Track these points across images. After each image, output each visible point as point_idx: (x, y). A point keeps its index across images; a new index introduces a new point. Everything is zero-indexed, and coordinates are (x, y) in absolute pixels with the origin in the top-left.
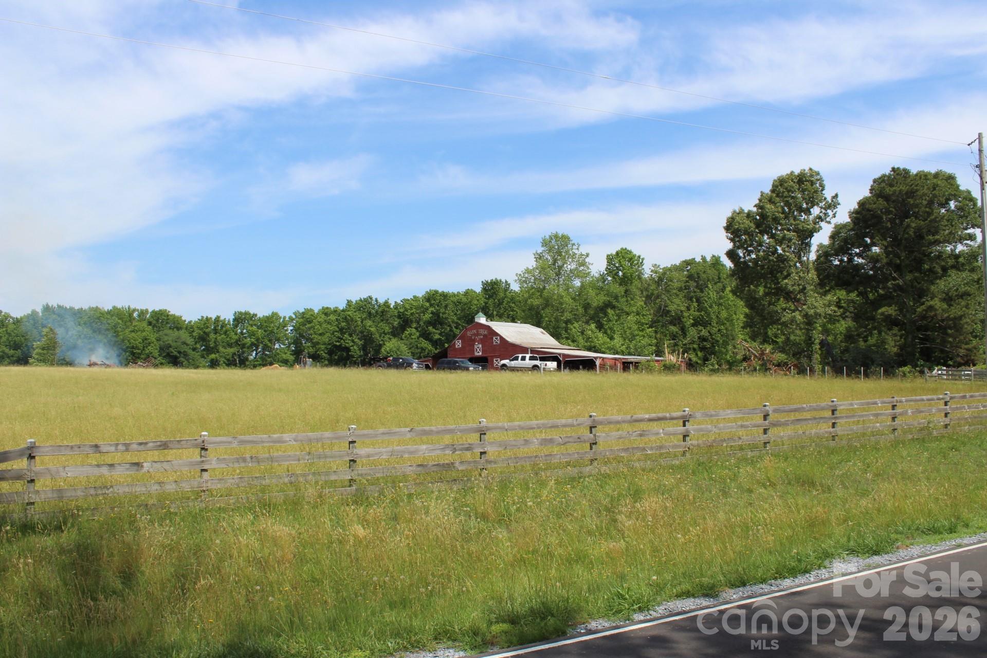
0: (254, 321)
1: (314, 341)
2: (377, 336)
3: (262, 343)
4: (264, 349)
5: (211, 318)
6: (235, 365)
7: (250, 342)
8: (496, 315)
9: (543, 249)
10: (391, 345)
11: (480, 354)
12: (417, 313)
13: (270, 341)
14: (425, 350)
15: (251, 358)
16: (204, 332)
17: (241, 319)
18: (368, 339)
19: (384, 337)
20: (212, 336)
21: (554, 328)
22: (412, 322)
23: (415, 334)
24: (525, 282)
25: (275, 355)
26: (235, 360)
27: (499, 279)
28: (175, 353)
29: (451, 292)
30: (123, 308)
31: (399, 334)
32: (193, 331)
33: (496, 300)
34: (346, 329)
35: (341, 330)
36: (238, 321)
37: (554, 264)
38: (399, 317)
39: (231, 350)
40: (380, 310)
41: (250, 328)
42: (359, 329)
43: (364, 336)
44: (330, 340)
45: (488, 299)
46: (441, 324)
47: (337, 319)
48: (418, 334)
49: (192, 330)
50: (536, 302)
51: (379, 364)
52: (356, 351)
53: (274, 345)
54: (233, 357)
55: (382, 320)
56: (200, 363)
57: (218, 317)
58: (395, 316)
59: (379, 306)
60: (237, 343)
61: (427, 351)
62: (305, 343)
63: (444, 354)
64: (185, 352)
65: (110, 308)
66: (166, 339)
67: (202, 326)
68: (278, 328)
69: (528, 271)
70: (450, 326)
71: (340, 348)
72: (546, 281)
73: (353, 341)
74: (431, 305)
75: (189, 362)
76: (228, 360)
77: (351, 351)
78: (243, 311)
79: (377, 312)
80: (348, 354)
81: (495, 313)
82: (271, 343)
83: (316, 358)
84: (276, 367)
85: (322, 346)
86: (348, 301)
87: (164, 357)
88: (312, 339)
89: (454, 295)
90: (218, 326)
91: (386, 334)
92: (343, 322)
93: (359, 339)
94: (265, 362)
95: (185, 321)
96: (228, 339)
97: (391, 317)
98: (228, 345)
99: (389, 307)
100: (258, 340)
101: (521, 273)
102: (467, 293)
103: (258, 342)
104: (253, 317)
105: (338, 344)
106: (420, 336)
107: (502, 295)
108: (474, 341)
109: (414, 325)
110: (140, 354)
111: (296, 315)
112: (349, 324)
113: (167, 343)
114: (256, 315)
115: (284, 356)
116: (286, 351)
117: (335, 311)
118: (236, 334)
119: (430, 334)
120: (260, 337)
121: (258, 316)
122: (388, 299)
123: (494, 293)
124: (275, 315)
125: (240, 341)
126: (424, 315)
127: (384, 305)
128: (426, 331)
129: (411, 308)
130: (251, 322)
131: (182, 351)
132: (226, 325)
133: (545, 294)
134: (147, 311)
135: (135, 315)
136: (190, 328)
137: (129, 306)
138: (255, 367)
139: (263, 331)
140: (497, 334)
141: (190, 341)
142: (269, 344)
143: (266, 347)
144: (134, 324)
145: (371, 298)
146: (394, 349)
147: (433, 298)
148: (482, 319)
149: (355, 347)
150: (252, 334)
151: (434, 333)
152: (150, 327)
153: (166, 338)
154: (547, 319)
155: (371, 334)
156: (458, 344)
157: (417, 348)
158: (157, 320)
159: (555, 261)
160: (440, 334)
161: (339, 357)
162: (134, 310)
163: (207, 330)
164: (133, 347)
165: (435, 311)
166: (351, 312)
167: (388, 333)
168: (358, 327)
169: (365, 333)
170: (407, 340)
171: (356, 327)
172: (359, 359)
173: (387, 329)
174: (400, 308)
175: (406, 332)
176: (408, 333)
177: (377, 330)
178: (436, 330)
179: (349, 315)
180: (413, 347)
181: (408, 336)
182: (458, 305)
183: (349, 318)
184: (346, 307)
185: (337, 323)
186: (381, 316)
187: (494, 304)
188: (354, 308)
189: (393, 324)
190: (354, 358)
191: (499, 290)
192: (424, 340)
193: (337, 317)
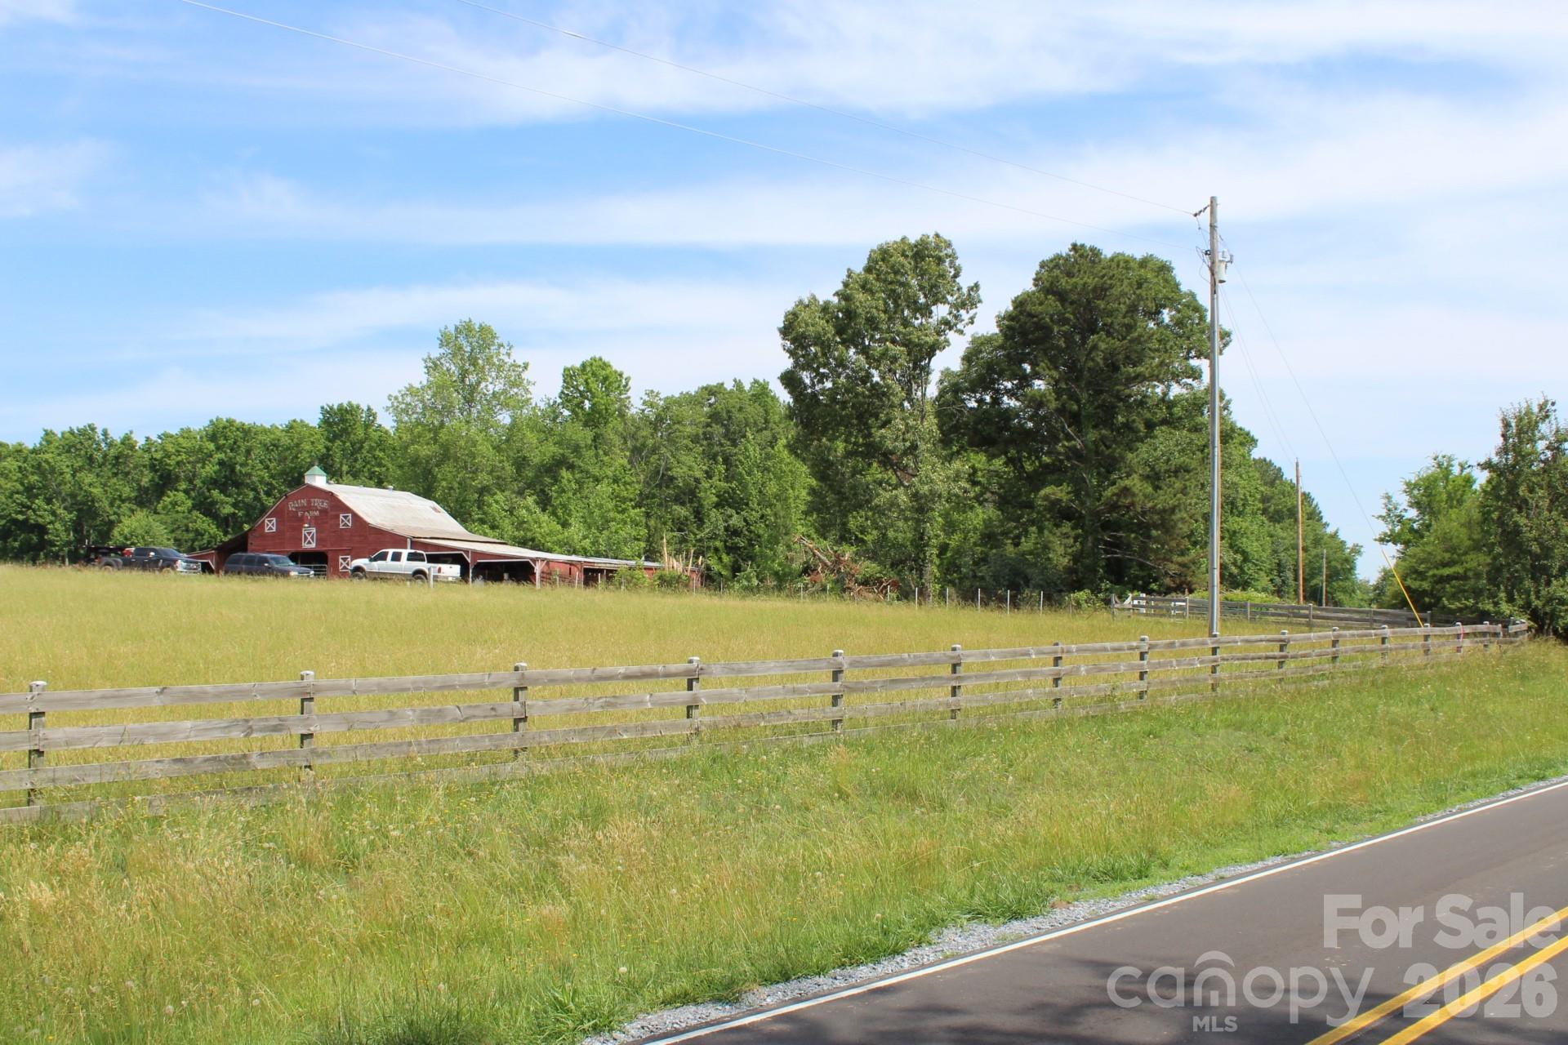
2: (106, 504)
8: (347, 473)
9: (442, 351)
10: (133, 523)
11: (313, 545)
12: (189, 462)
14: (203, 535)
18: (85, 510)
19: (119, 507)
21: (456, 501)
22: (177, 479)
23: (183, 503)
24: (405, 411)
27: (354, 403)
29: (258, 424)
31: (150, 502)
33: (348, 444)
34: (39, 488)
35: (29, 490)
37: (462, 381)
38: (153, 468)
40: (113, 452)
42: (66, 489)
43: (77, 503)
45: (332, 441)
46: (238, 485)
47: (20, 467)
48: (189, 503)
50: (425, 451)
51: (105, 559)
52: (59, 532)
55: (115, 474)
58: (145, 466)
59: (111, 445)
61: (206, 536)
63: (241, 544)
69: (411, 391)
70: (255, 489)
71: (24, 525)
72: (446, 411)
73: (54, 513)
74: (219, 448)
77: (47, 533)
79: (105, 456)
80: (41, 539)
81: (345, 468)
86: (47, 433)
89: (265, 431)
91: (123, 501)
92: (33, 474)
93: (65, 508)
97: (135, 468)
99: (132, 447)
101: (399, 395)
102: (290, 427)
105: (20, 517)
106: (194, 507)
107: (360, 433)
108: (302, 520)
109: (183, 486)
112: (44, 477)
117: (18, 451)
119: (214, 503)
122: (131, 432)
123: (345, 429)
126: (203, 468)
127: (123, 443)
128: (206, 498)
129: (178, 451)
133: (443, 436)
140: (347, 509)
145: (93, 429)
146: (139, 531)
147: (222, 434)
148: (318, 479)
149: (58, 525)
151: (222, 503)
154: (444, 484)
155: (93, 501)
156: (270, 525)
157: (187, 530)
159: (464, 374)
160: (235, 505)
161: (21, 544)
165: (226, 459)
166: (51, 455)
167: (129, 499)
168: (65, 484)
169: (79, 498)
170: (167, 514)
171: (60, 484)
172: (66, 549)
173: (127, 491)
174: (156, 451)
175: (165, 498)
176: (169, 500)
177: (106, 491)
178: (226, 496)
179: (46, 461)
180: (179, 528)
181: (170, 507)
182: (272, 450)
183: (47, 467)
184: (41, 444)
185: (20, 475)
186: (114, 465)
187: (343, 450)
188: (57, 448)
189: (138, 482)
190: (55, 546)
191: (354, 424)
192: (201, 516)
193: (20, 464)
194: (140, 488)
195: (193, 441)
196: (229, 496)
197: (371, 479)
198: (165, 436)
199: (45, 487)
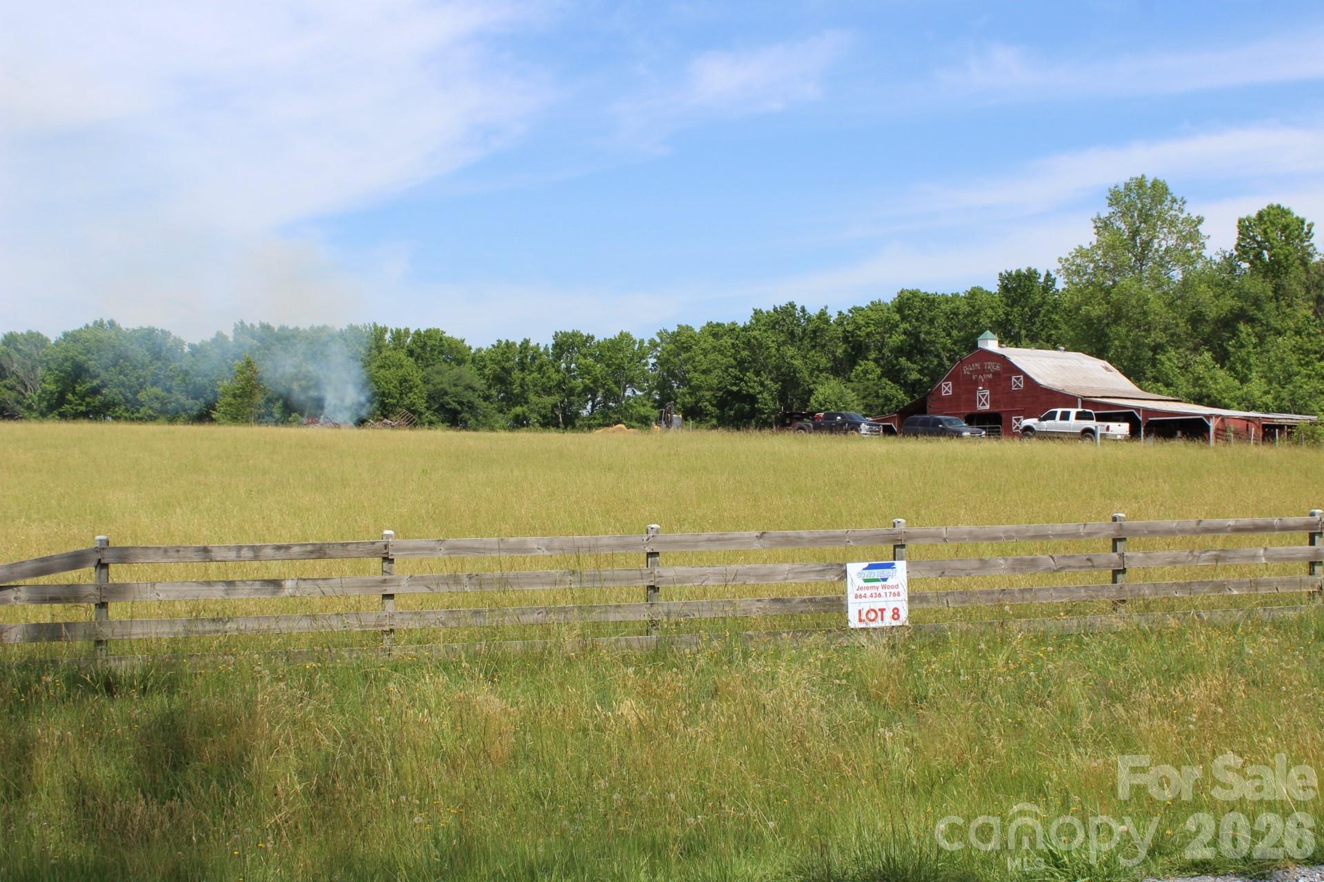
0: (589, 347)
1: (693, 383)
2: (806, 374)
3: (603, 386)
4: (605, 398)
5: (514, 344)
6: (557, 426)
7: (582, 386)
8: (1026, 336)
9: (1111, 210)
10: (827, 390)
11: (988, 407)
12: (878, 333)
13: (617, 383)
14: (892, 400)
15: (585, 413)
16: (503, 368)
17: (566, 344)
18: (788, 381)
19: (817, 377)
20: (516, 374)
21: (1131, 359)
23: (873, 371)
24: (1077, 273)
25: (626, 408)
26: (557, 416)
27: (1032, 268)
28: (455, 405)
29: (940, 293)
30: (365, 327)
31: (844, 371)
32: (485, 367)
33: (1026, 309)
34: (749, 362)
35: (741, 364)
36: (561, 348)
37: (1133, 239)
38: (845, 340)
39: (549, 400)
40: (811, 327)
41: (582, 361)
42: (773, 361)
43: (783, 374)
44: (720, 382)
45: (1012, 306)
46: (922, 352)
47: (733, 344)
48: (879, 371)
49: (483, 364)
50: (1097, 311)
51: (799, 424)
52: (767, 401)
53: (625, 391)
54: (553, 411)
55: (814, 347)
56: (497, 422)
57: (526, 342)
58: (839, 338)
59: (809, 320)
60: (559, 385)
61: (895, 401)
62: (678, 387)
64: (469, 402)
65: (344, 327)
66: (438, 381)
67: (500, 358)
68: (632, 360)
69: (1081, 252)
70: (938, 356)
71: (738, 396)
72: (1117, 270)
73: (762, 384)
74: (904, 318)
75: (477, 420)
76: (544, 417)
77: (758, 403)
78: (570, 331)
79: (804, 330)
80: (753, 408)
81: (1023, 332)
82: (620, 388)
83: (694, 414)
84: (621, 429)
85: (707, 393)
86: (756, 312)
87: (436, 411)
88: (690, 380)
89: (947, 300)
90: (526, 357)
91: (821, 371)
92: (744, 349)
93: (772, 379)
94: (605, 419)
95: (470, 348)
96: (544, 380)
97: (831, 340)
98: (544, 390)
99: (827, 321)
100: (595, 381)
101: (1070, 256)
102: (974, 294)
103: (596, 386)
104: (586, 341)
105: (735, 389)
106: (883, 375)
108: (976, 383)
109: (873, 355)
110: (395, 405)
111: (661, 338)
112: (753, 352)
113: (441, 386)
114: (593, 338)
115: (642, 410)
116: (645, 402)
117: (732, 329)
118: (558, 371)
119: (901, 370)
120: (599, 376)
121: (596, 340)
122: (826, 307)
123: (1022, 295)
124: (625, 338)
125: (565, 384)
126: (890, 337)
127: (819, 317)
128: (894, 366)
129: (868, 323)
130: (584, 350)
131: (465, 401)
132: (541, 355)
133: (1114, 296)
134: (407, 331)
135: (388, 336)
136: (478, 361)
137: (375, 324)
138: (590, 427)
139: (604, 366)
140: (1018, 371)
141: (480, 384)
142: (616, 389)
143: (609, 395)
144: (383, 355)
145: (793, 306)
146: (833, 398)
147: (909, 304)
148: (991, 344)
149: (765, 395)
150: (585, 371)
151: (909, 370)
152: (411, 359)
153: (438, 379)
154: (1117, 342)
155: (794, 372)
156: (947, 389)
157: (878, 397)
158: (423, 347)
159: (1135, 233)
160: (920, 372)
161: (736, 412)
162: (384, 330)
163: (508, 365)
164: (383, 394)
165: (910, 329)
166: (758, 332)
167: (826, 369)
168: (771, 357)
169: (783, 370)
170: (859, 382)
171: (767, 358)
172: (773, 416)
173: (824, 362)
174: (848, 324)
175: (857, 367)
176: (860, 368)
177: (806, 363)
178: (912, 363)
179: (755, 338)
180: (870, 394)
181: (862, 375)
182: (953, 318)
183: (755, 342)
184: (751, 322)
185: (733, 351)
186: (812, 339)
187: (1022, 315)
188: (764, 325)
189: (833, 353)
190: (764, 413)
191: (1032, 290)
192: (890, 382)
193: (733, 341)
194: (835, 359)
195: (881, 313)
196: (915, 363)
197: (1048, 342)
198: (856, 310)
199: (754, 361)
